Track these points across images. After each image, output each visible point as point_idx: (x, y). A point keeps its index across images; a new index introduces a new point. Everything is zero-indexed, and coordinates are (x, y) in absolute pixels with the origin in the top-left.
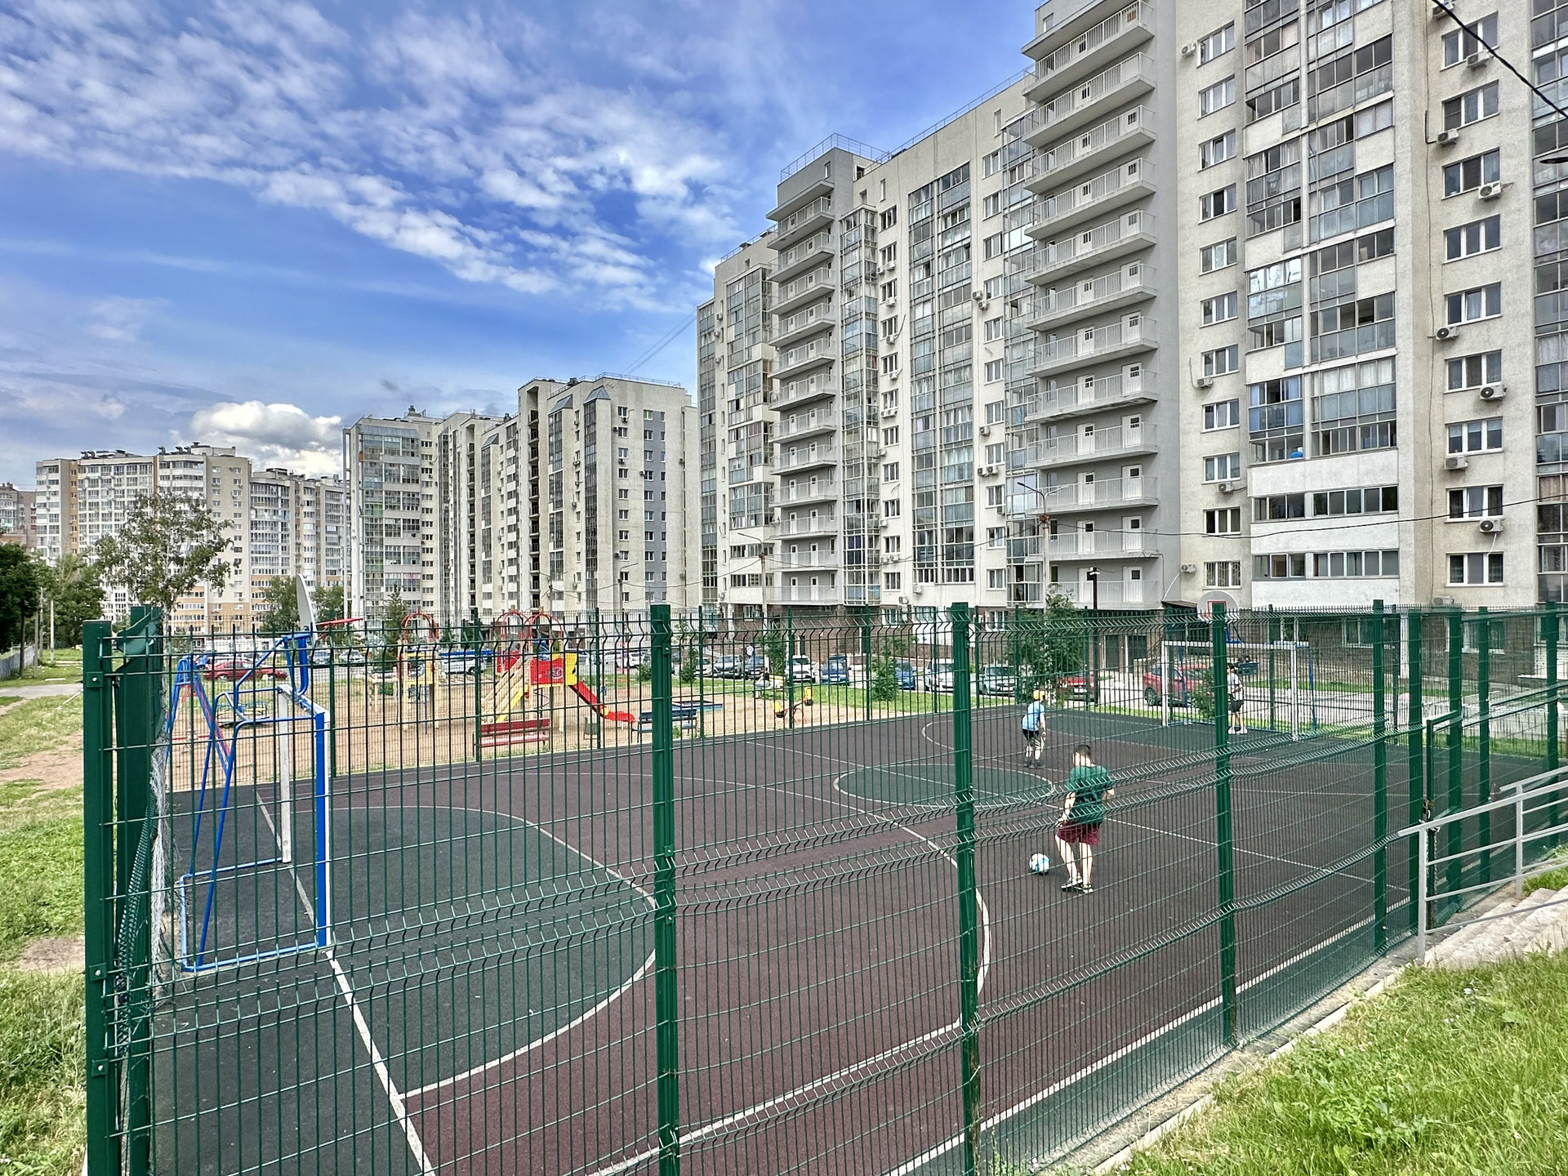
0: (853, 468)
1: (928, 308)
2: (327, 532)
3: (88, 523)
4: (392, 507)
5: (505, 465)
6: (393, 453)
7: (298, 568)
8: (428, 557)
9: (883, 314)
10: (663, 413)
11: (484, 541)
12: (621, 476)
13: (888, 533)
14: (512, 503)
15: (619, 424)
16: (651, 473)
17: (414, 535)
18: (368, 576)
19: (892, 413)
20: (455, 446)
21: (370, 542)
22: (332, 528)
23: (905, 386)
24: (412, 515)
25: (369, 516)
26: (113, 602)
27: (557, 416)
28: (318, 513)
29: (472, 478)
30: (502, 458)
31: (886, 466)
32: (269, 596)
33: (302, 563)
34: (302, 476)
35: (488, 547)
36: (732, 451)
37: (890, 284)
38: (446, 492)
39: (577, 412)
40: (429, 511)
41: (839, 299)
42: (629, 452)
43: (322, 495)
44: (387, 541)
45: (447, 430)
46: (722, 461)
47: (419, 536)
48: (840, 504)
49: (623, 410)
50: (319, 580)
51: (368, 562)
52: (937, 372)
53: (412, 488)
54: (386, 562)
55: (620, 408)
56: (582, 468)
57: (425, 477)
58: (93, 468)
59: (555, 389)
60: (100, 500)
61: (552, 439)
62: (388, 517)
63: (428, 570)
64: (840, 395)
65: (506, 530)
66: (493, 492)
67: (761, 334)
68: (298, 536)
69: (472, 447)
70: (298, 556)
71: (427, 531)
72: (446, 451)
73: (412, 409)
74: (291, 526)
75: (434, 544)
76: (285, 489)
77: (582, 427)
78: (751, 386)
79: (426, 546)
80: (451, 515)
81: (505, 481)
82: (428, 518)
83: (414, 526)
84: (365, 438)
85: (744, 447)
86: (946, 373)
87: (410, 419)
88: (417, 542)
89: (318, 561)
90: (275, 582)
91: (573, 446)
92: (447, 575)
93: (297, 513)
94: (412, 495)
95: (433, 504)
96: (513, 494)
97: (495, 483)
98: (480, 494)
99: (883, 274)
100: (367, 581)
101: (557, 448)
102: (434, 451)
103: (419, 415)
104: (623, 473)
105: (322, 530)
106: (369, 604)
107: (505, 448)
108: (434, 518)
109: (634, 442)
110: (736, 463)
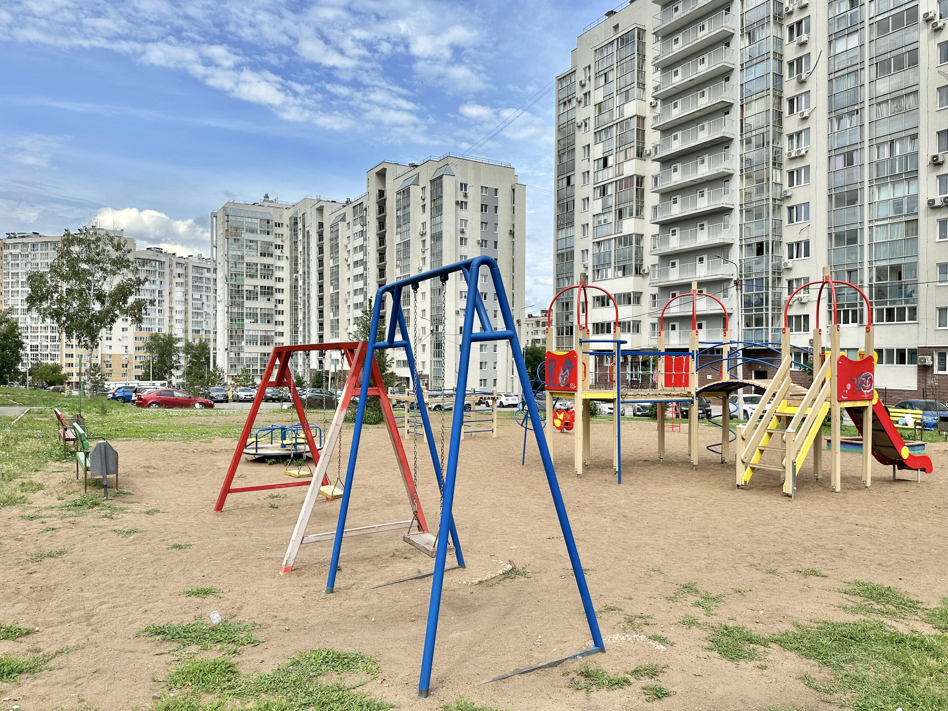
0: (751, 212)
1: (854, 41)
2: (194, 299)
3: (10, 289)
4: (252, 276)
5: (352, 238)
6: (252, 231)
7: (171, 327)
8: (279, 318)
9: (790, 52)
10: (496, 190)
11: (332, 302)
12: (461, 244)
13: (793, 276)
14: (360, 270)
15: (461, 198)
16: (486, 241)
17: (269, 300)
18: (231, 332)
19: (803, 152)
20: (304, 226)
21: (232, 304)
22: (197, 296)
23: (819, 124)
24: (267, 283)
25: (233, 282)
26: (28, 351)
27: (405, 192)
28: (187, 284)
29: (321, 250)
30: (349, 233)
31: (790, 209)
32: (149, 348)
33: (174, 323)
34: (174, 254)
35: (336, 308)
36: (596, 206)
37: (799, 23)
38: (296, 264)
39: (424, 188)
40: (280, 280)
41: (739, 43)
42: (468, 223)
43: (190, 269)
44: (248, 304)
45: (297, 213)
46: (581, 217)
47: (273, 300)
48: (736, 249)
49: (464, 186)
50: (186, 336)
51: (231, 320)
52: (867, 104)
53: (267, 260)
54: (247, 321)
55: (461, 184)
56: (428, 238)
57: (278, 252)
58: (15, 245)
59: (400, 171)
60: (20, 271)
61: (400, 213)
62: (248, 284)
63: (280, 329)
64: (737, 138)
65: (352, 293)
66: (341, 262)
67: (636, 91)
68: (171, 302)
69: (321, 225)
70: (171, 317)
71: (279, 296)
72: (296, 231)
73: (267, 197)
74: (165, 293)
75: (285, 307)
76: (161, 263)
77: (428, 202)
78: (622, 143)
79: (278, 309)
80: (300, 283)
81: (351, 252)
82: (279, 285)
83: (268, 292)
84: (230, 218)
85: (612, 201)
86: (878, 104)
87: (266, 204)
88: (271, 305)
89: (186, 322)
90: (154, 338)
91: (419, 218)
92: (296, 332)
93: (171, 284)
94: (267, 267)
95: (285, 274)
96: (362, 263)
97: (343, 254)
98: (328, 263)
99: (791, 13)
100: (231, 336)
101: (404, 220)
102: (286, 231)
103: (272, 201)
104: (463, 241)
105: (190, 297)
106: (232, 355)
107: (351, 224)
108: (285, 285)
109: (473, 214)
110: (602, 218)
